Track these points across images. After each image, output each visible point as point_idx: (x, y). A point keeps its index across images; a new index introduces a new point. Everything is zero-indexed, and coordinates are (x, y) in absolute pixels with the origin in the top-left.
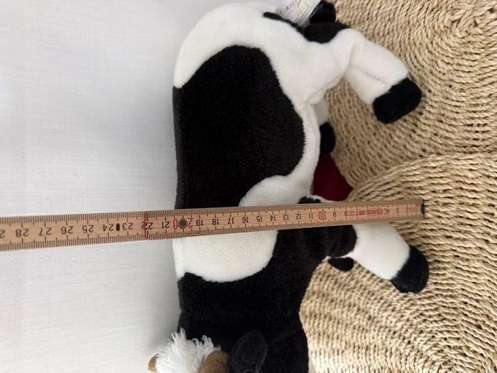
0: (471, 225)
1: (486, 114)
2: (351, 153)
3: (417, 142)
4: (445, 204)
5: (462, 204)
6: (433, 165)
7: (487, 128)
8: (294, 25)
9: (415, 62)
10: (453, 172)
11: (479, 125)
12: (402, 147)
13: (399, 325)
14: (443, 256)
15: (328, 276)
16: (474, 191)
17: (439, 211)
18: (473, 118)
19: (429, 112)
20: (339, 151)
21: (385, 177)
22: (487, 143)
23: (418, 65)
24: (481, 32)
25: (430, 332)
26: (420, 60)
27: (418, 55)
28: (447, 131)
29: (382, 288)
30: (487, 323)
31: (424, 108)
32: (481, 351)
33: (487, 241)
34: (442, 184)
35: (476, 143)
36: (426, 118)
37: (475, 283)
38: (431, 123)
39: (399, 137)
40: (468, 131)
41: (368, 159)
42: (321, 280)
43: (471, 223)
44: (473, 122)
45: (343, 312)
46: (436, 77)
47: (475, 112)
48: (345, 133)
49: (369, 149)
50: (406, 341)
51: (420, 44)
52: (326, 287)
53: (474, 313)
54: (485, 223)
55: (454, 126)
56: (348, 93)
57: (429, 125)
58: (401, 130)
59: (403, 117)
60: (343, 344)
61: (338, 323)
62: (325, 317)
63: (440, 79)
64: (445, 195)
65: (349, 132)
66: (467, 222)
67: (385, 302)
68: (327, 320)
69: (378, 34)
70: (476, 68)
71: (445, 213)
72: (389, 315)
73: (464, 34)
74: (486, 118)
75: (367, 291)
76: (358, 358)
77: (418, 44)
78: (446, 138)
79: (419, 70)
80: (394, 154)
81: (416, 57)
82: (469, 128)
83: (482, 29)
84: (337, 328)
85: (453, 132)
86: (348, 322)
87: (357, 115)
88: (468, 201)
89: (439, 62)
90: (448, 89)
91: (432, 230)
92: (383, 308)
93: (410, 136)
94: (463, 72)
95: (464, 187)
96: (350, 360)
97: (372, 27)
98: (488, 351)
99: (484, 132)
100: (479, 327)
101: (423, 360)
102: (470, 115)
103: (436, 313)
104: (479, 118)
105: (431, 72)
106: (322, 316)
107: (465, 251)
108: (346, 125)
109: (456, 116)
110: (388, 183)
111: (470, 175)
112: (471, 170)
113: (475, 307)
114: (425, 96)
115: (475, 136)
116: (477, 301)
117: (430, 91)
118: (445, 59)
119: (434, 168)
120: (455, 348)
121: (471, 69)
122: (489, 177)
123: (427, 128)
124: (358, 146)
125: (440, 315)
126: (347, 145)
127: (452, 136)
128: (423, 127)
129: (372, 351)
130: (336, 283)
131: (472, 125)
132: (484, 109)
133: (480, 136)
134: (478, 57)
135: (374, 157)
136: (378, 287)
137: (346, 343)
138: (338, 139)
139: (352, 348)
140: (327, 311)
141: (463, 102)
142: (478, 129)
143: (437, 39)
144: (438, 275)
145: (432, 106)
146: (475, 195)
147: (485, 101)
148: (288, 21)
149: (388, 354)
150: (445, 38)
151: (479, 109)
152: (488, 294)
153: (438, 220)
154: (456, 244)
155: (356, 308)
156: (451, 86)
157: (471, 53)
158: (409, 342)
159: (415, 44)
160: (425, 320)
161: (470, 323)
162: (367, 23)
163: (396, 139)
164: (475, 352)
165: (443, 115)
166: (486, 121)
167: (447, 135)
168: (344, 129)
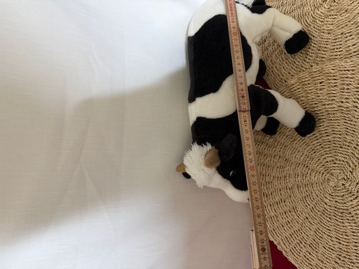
0: (334, 96)
1: (341, 43)
2: (274, 75)
3: (308, 63)
4: (321, 89)
5: (329, 87)
6: (315, 70)
7: (341, 49)
8: (246, 6)
9: (306, 23)
10: (324, 72)
11: (337, 49)
12: (300, 67)
13: (302, 158)
14: (322, 116)
15: (263, 142)
16: (335, 79)
17: (318, 94)
18: (334, 46)
19: (314, 47)
20: (268, 75)
21: (292, 82)
22: (342, 56)
23: (308, 25)
24: (337, 4)
25: (318, 157)
26: (309, 22)
27: (307, 20)
28: (322, 54)
29: (292, 141)
30: (345, 143)
31: (311, 45)
32: (343, 159)
33: (342, 102)
34: (320, 79)
35: (336, 57)
36: (312, 50)
37: (338, 125)
38: (314, 52)
39: (299, 62)
40: (332, 52)
41: (283, 76)
42: (258, 145)
43: (335, 95)
44: (334, 47)
45: (271, 160)
46: (316, 29)
47: (335, 43)
48: (271, 65)
49: (284, 71)
50: (306, 166)
51: (309, 14)
52: (261, 148)
53: (339, 141)
54: (340, 94)
55: (325, 51)
56: (272, 44)
57: (313, 53)
58: (299, 58)
59: (300, 51)
60: (272, 177)
61: (269, 167)
62: (261, 165)
63: (318, 30)
64: (321, 85)
65: (273, 64)
66: (332, 95)
67: (294, 149)
68: (262, 166)
69: (287, 12)
70: (335, 22)
71: (321, 94)
72: (296, 155)
73: (329, 6)
74: (340, 44)
75: (284, 146)
76: (280, 183)
77: (307, 14)
78: (322, 57)
79: (308, 27)
80: (296, 71)
81: (306, 21)
82: (332, 51)
83: (337, 3)
84: (268, 169)
85: (325, 54)
86: (274, 165)
87: (277, 55)
88: (332, 84)
89: (318, 21)
90: (322, 34)
91: (315, 104)
92: (293, 152)
93: (305, 61)
94: (329, 24)
95: (330, 78)
96: (276, 186)
97: (284, 9)
98: (346, 158)
99: (340, 51)
100: (341, 147)
101: (315, 172)
102: (333, 44)
103: (321, 146)
104: (337, 45)
105: (314, 27)
106: (260, 164)
107: (332, 109)
108: (271, 61)
109: (326, 46)
110: (293, 84)
111: (333, 71)
112: (333, 69)
113: (339, 138)
114: (311, 39)
115: (335, 54)
116: (340, 134)
117: (314, 36)
118: (321, 20)
119: (315, 72)
120: (330, 161)
121: (333, 23)
122: (341, 71)
123: (313, 55)
124: (278, 70)
125: (322, 147)
126: (272, 71)
127: (325, 56)
128: (311, 55)
129: (288, 178)
130: (267, 145)
131: (334, 49)
132: (339, 40)
133: (339, 53)
134: (336, 16)
135: (286, 74)
136: (290, 142)
137: (273, 177)
138: (268, 68)
139: (277, 178)
140: (262, 161)
141: (329, 39)
142: (337, 50)
143: (316, 11)
144: (320, 126)
145: (315, 44)
146: (336, 81)
147: (340, 37)
148: (243, 4)
149: (296, 176)
150: (320, 10)
151: (337, 40)
152: (345, 129)
153: (318, 98)
154: (328, 107)
155: (278, 157)
156: (323, 32)
157: (333, 15)
158: (307, 166)
159: (306, 14)
160: (314, 152)
161: (337, 147)
162: (281, 8)
163: (297, 63)
164: (340, 160)
165: (320, 47)
166: (340, 46)
167: (322, 56)
168: (270, 63)
